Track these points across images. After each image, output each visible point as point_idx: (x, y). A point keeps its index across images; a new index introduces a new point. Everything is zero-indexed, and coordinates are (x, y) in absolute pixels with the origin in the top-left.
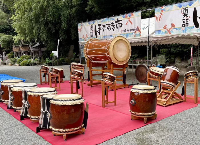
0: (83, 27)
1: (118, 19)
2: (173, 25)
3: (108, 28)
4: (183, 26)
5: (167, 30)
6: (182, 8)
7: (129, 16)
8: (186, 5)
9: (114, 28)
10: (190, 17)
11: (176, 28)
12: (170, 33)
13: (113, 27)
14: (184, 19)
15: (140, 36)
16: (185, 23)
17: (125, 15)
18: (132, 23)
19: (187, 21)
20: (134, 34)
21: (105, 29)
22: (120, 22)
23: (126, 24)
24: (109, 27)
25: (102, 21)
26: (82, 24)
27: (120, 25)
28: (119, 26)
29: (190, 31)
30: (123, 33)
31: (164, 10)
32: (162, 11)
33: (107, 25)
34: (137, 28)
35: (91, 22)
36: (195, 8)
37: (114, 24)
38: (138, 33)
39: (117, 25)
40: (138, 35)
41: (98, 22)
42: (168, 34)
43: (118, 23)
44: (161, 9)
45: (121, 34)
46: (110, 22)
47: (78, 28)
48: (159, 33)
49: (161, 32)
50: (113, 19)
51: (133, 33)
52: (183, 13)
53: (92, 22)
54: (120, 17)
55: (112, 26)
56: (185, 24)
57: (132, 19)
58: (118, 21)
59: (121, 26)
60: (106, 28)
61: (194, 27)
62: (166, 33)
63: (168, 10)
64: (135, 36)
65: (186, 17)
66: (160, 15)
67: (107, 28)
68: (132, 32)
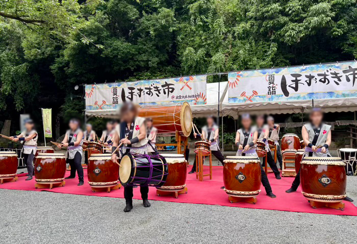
0: (97, 90)
1: (166, 82)
2: (255, 93)
3: (149, 93)
4: (268, 94)
5: (247, 98)
6: (266, 74)
7: (187, 80)
8: (272, 73)
9: (158, 94)
10: (277, 85)
11: (259, 96)
12: (251, 101)
13: (157, 92)
14: (270, 87)
15: (206, 103)
16: (272, 90)
17: (179, 78)
18: (191, 89)
19: (274, 89)
20: (194, 102)
21: (142, 93)
22: (170, 86)
23: (181, 89)
24: (150, 91)
25: (136, 84)
26: (94, 85)
27: (171, 90)
28: (169, 91)
29: (278, 99)
30: (175, 99)
31: (241, 75)
32: (239, 76)
33: (146, 88)
34: (199, 94)
35: (115, 85)
36: (283, 76)
37: (159, 89)
38: (200, 100)
39: (164, 90)
40: (201, 102)
41: (128, 84)
42: (249, 102)
43: (167, 87)
44: (237, 75)
45: (171, 101)
46: (152, 85)
47: (86, 91)
48: (235, 101)
49: (238, 100)
50: (158, 82)
51: (192, 100)
52: (268, 79)
53: (117, 84)
54: (170, 81)
55: (155, 90)
56: (272, 92)
57: (190, 83)
58: (167, 85)
59: (172, 92)
60: (145, 93)
61: (282, 95)
62: (245, 100)
63: (247, 76)
64: (195, 104)
65: (272, 84)
66: (236, 81)
67: (147, 93)
68: (190, 99)
